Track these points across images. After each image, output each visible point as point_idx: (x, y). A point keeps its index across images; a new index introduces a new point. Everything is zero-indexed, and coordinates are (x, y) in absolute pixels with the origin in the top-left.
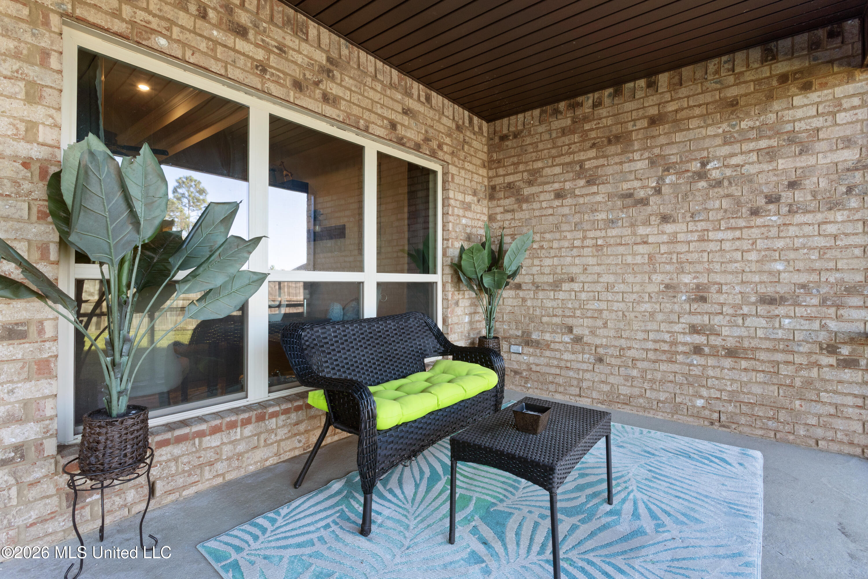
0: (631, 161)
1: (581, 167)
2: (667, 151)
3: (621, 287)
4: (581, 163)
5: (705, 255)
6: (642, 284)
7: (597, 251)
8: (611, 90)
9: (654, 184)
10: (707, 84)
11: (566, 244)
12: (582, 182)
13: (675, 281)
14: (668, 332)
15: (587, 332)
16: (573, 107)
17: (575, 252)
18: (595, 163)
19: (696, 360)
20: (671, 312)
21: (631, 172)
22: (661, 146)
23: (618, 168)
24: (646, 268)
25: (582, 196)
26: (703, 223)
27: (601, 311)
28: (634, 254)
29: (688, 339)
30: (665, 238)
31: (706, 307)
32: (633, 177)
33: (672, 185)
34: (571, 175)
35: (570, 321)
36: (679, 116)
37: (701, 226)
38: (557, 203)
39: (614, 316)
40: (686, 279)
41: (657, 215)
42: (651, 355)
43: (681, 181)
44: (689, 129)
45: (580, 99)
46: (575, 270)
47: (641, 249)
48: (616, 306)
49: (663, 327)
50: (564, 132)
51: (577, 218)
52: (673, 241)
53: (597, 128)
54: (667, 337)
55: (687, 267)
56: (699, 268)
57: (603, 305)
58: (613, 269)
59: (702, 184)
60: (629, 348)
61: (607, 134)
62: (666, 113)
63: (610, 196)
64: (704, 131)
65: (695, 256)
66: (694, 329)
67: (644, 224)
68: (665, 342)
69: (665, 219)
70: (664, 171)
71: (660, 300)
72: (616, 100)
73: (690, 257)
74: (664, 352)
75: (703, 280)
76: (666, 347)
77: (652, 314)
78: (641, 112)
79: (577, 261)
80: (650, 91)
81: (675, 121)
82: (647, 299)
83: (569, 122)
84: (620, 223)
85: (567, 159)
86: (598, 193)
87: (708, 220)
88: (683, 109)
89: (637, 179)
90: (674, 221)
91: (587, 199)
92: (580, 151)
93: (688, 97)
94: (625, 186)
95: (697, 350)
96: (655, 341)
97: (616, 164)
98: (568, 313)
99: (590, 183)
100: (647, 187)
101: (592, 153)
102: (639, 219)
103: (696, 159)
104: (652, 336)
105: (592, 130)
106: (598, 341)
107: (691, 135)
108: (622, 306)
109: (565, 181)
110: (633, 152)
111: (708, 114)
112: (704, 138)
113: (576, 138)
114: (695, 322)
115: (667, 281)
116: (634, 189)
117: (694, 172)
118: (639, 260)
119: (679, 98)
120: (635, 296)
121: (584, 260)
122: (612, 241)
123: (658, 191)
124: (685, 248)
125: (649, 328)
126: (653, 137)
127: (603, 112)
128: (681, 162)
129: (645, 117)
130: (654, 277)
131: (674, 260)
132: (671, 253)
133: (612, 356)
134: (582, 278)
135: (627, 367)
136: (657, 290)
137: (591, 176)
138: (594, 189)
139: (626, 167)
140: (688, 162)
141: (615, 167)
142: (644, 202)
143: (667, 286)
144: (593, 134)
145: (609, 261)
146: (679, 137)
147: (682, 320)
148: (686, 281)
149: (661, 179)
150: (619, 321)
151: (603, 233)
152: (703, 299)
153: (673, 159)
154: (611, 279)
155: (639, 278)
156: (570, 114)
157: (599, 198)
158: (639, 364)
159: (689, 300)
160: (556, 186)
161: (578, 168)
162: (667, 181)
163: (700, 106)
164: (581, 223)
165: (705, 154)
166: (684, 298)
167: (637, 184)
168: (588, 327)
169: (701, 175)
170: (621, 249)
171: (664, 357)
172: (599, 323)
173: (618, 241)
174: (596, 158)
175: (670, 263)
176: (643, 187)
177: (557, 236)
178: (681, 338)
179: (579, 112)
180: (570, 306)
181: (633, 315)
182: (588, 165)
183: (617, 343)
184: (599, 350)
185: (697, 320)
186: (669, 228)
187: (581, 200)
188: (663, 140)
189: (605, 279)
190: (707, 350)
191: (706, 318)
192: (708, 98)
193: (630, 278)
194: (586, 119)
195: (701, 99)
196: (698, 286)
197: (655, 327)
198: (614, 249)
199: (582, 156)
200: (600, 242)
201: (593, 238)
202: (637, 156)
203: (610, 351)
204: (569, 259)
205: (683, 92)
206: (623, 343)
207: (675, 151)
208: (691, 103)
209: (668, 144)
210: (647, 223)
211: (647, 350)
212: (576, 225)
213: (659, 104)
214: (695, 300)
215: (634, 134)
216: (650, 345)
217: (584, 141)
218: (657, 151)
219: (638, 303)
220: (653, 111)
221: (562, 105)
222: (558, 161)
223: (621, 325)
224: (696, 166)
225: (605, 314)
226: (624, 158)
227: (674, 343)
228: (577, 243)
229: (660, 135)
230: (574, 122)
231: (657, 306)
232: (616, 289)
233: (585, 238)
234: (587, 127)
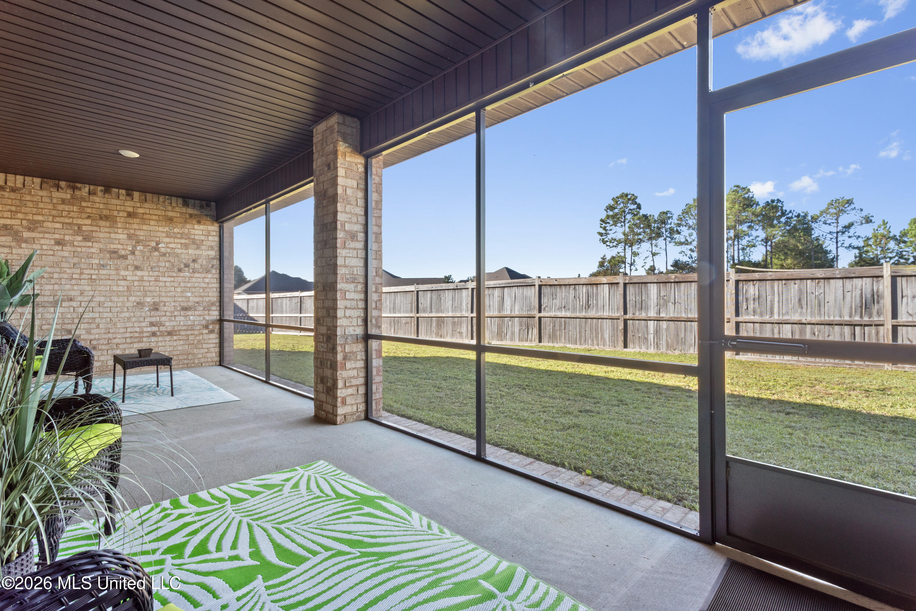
0: (115, 233)
1: (79, 228)
2: (138, 233)
3: (110, 304)
4: (80, 226)
5: (158, 288)
6: (123, 302)
7: (92, 282)
8: (102, 188)
9: (131, 249)
10: (159, 206)
11: (66, 276)
12: (80, 238)
13: (142, 301)
14: (138, 327)
15: (84, 332)
16: (74, 188)
17: (73, 282)
18: (91, 228)
19: (153, 339)
20: (140, 316)
21: (116, 239)
22: (135, 229)
23: (108, 235)
24: (126, 293)
25: (80, 247)
26: (157, 273)
27: (95, 319)
28: (118, 285)
29: (149, 329)
30: (137, 278)
31: (158, 313)
32: (117, 242)
33: (140, 250)
34: (71, 231)
35: (69, 327)
36: (145, 216)
37: (156, 274)
38: (57, 248)
39: (104, 321)
40: (148, 299)
41: (132, 265)
42: (128, 340)
43: (146, 250)
44: (149, 225)
45: (79, 185)
46: (73, 293)
47: (122, 283)
48: (105, 315)
49: (136, 325)
50: (63, 202)
51: (76, 260)
52: (141, 280)
53: (92, 208)
54: (138, 330)
55: (148, 293)
56: (155, 294)
57: (97, 315)
58: (103, 293)
59: (156, 254)
60: (115, 338)
61: (99, 213)
62: (138, 213)
63: (101, 250)
64: (157, 228)
65: (152, 288)
66: (152, 324)
67: (124, 269)
68: (136, 332)
69: (137, 268)
70: (136, 243)
71: (134, 310)
72: (106, 195)
73: (150, 288)
74: (136, 337)
75: (157, 300)
76: (137, 335)
77: (129, 318)
78: (122, 208)
79: (75, 287)
80: (128, 198)
81: (142, 218)
82: (126, 310)
83: (69, 196)
84: (109, 267)
85: (67, 220)
86: (92, 247)
87: (159, 271)
88: (147, 214)
89: (119, 244)
90: (142, 270)
91: (84, 250)
92: (78, 218)
93: (150, 209)
94: (112, 246)
95: (154, 334)
96: (131, 333)
97: (106, 232)
98: (66, 321)
99: (86, 239)
100: (127, 249)
101: (89, 222)
102: (121, 266)
103: (153, 241)
104: (129, 330)
105: (88, 207)
106: (92, 337)
107: (151, 228)
108: (110, 315)
109: (65, 235)
110: (118, 228)
111: (159, 220)
112: (157, 231)
113: (75, 209)
114: (153, 321)
115: (138, 300)
116: (118, 249)
117: (152, 247)
118: (121, 289)
119: (145, 208)
120: (118, 309)
121: (81, 288)
122: (103, 277)
123: (133, 253)
124: (147, 284)
125: (127, 326)
126: (129, 223)
127: (97, 199)
128: (146, 240)
129: (125, 211)
130: (130, 298)
131: (142, 290)
132: (140, 286)
133: (103, 344)
134: (80, 299)
135: (112, 349)
136: (132, 305)
137: (87, 235)
138: (90, 244)
139: (113, 236)
140: (149, 241)
141: (105, 234)
142: (125, 257)
143: (138, 303)
144: (89, 210)
145: (100, 289)
146: (145, 227)
147: (146, 320)
148: (149, 300)
149: (134, 247)
150: (108, 323)
151: (96, 272)
152: (157, 309)
153: (141, 238)
154: (102, 299)
155: (121, 299)
156: (70, 191)
157: (93, 250)
158: (121, 346)
159: (150, 310)
160: (57, 236)
161: (76, 228)
162: (138, 248)
163: (155, 215)
164: (79, 263)
165: (158, 239)
166: (147, 309)
167: (120, 247)
168: (84, 329)
169: (156, 249)
170: (109, 282)
171: (136, 340)
172: (94, 326)
173: (107, 277)
174: (91, 225)
175: (140, 291)
176: (124, 249)
177: (58, 270)
178: (145, 329)
179: (77, 193)
180: (69, 316)
181: (117, 320)
182: (84, 228)
183: (106, 336)
184: (93, 342)
185: (153, 320)
186: (139, 273)
187: (79, 249)
188: (135, 226)
189: (97, 299)
190: (158, 333)
191: (158, 318)
192: (159, 213)
193: (115, 299)
194: (83, 199)
195: (156, 212)
196: (154, 303)
197: (131, 325)
198: (104, 282)
199: (80, 222)
200: (94, 277)
201: (88, 274)
202: (120, 231)
203: (101, 342)
204: (68, 287)
205: (146, 205)
206: (110, 336)
207: (142, 234)
208: (151, 212)
209: (139, 229)
210: (126, 269)
211: (126, 338)
212: (74, 264)
213: (134, 207)
214: (153, 310)
215: (118, 218)
216: (128, 335)
217: (81, 212)
218: (132, 231)
219: (121, 312)
220: (131, 210)
221: (63, 184)
222: (58, 219)
223: (109, 326)
224: (153, 244)
225: (97, 320)
226: (111, 230)
227: (142, 332)
228: (75, 276)
229: (134, 223)
230: (73, 197)
231: (132, 314)
232: (106, 305)
233: (81, 274)
234: (84, 204)
